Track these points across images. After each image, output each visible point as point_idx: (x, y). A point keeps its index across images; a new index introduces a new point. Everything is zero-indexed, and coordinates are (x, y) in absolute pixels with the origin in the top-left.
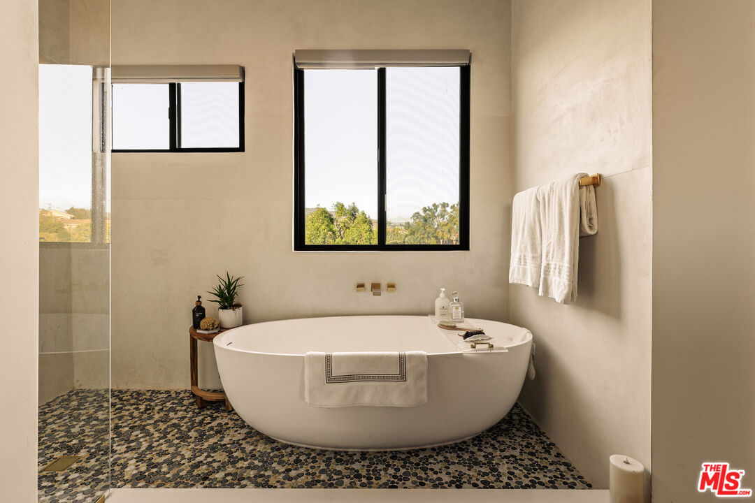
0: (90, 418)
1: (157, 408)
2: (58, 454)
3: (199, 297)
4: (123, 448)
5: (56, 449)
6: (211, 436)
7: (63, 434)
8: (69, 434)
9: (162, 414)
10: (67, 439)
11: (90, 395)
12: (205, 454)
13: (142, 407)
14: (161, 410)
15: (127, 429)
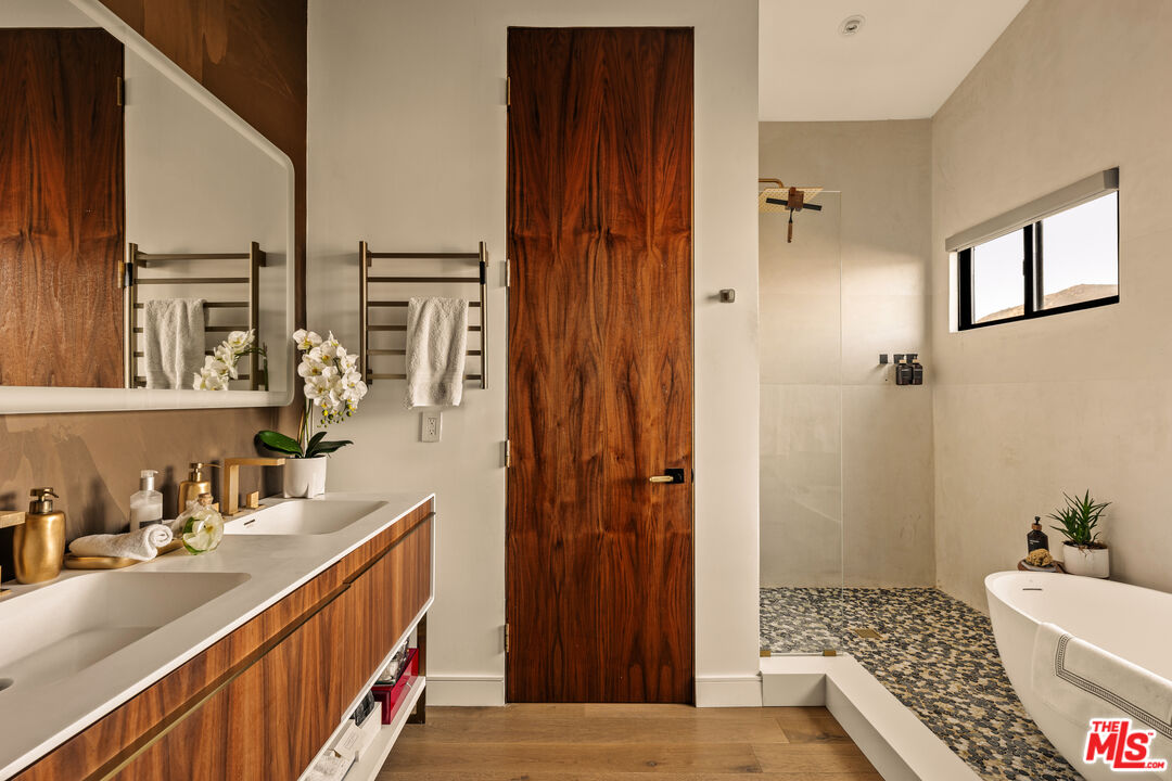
0: (920, 616)
1: (983, 642)
2: (872, 627)
3: (1038, 519)
4: (914, 651)
5: (874, 623)
6: (998, 695)
7: (890, 615)
8: (893, 619)
9: (981, 649)
10: (887, 620)
11: (941, 599)
12: (968, 701)
13: (971, 633)
14: (986, 645)
15: (936, 641)
